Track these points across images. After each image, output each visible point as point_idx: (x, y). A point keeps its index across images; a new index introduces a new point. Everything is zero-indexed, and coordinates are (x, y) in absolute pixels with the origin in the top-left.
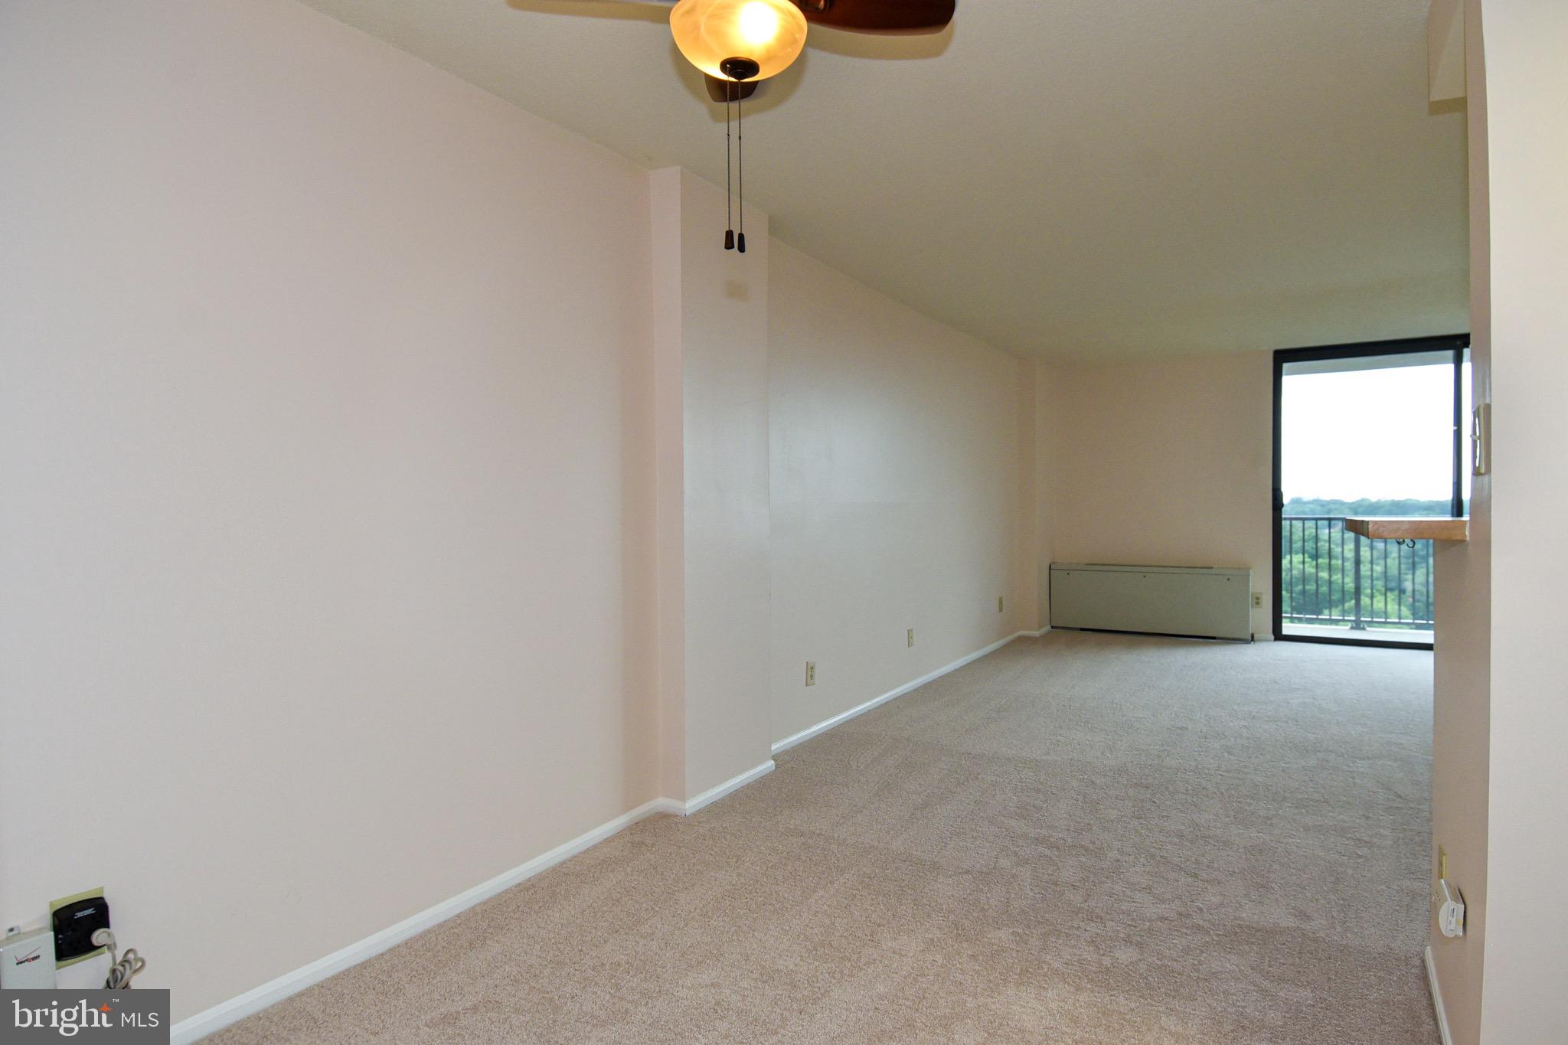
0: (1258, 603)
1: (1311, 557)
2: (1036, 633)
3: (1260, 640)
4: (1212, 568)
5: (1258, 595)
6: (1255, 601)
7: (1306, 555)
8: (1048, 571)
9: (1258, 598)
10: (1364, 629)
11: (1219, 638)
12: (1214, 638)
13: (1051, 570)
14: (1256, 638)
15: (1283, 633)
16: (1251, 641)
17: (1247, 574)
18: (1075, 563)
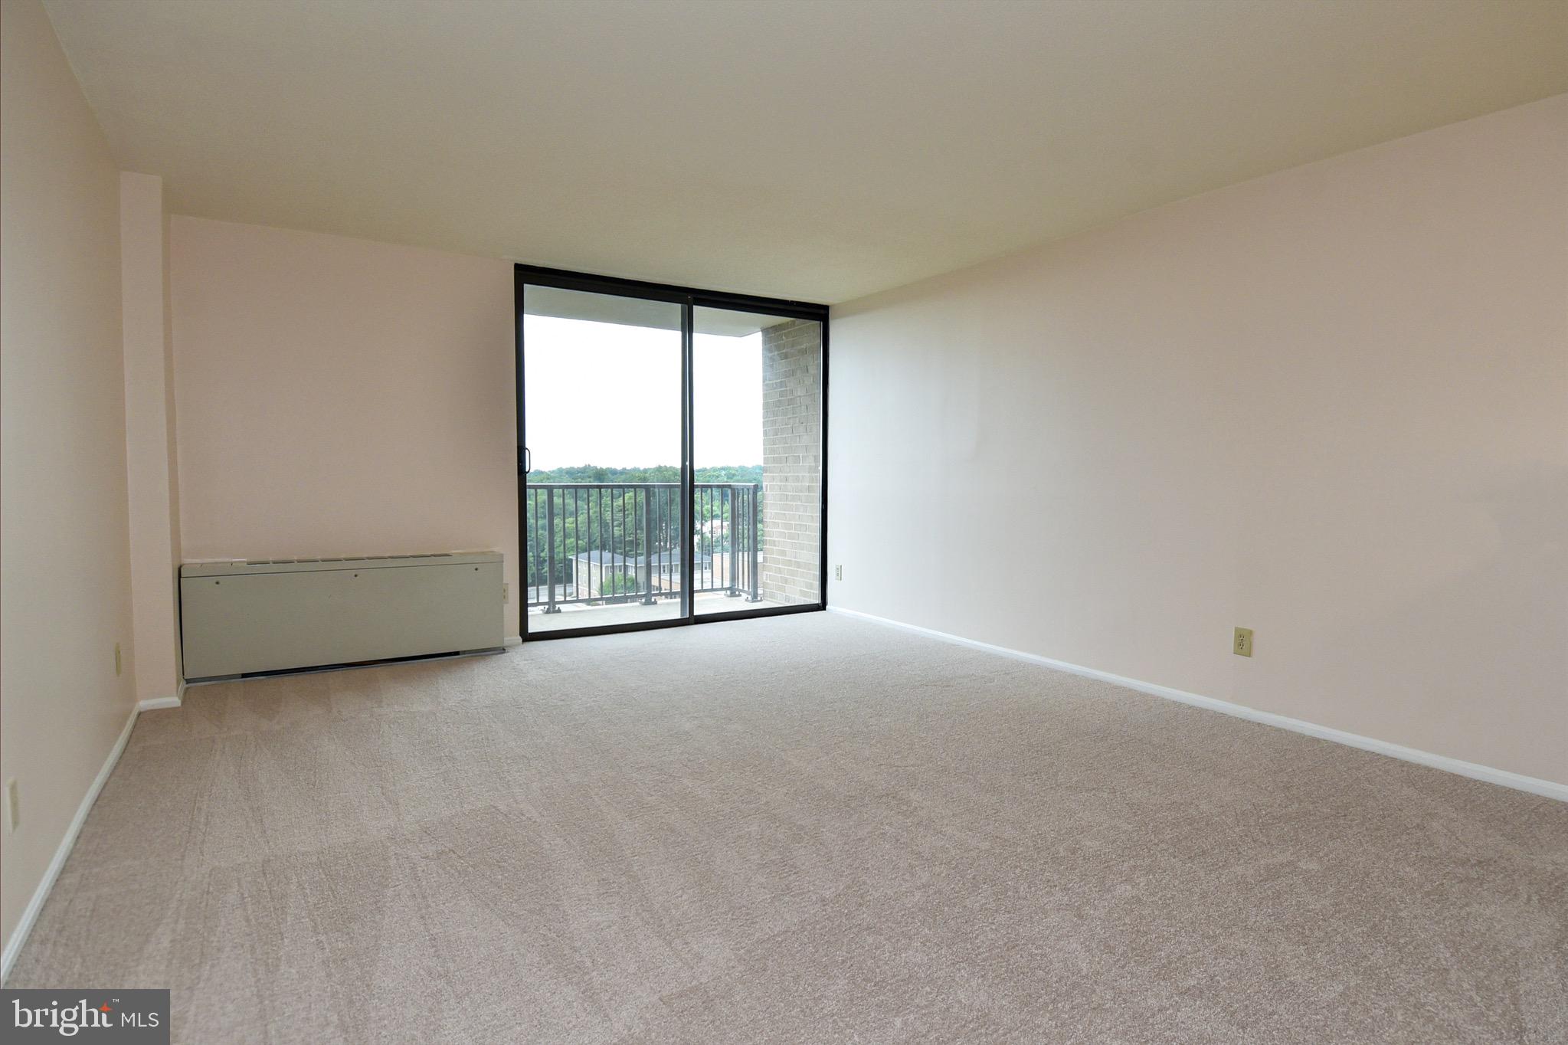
8: (176, 577)
11: (464, 652)
12: (457, 653)
13: (182, 579)
14: (506, 643)
15: (529, 631)
16: (504, 649)
17: (499, 560)
18: (227, 563)
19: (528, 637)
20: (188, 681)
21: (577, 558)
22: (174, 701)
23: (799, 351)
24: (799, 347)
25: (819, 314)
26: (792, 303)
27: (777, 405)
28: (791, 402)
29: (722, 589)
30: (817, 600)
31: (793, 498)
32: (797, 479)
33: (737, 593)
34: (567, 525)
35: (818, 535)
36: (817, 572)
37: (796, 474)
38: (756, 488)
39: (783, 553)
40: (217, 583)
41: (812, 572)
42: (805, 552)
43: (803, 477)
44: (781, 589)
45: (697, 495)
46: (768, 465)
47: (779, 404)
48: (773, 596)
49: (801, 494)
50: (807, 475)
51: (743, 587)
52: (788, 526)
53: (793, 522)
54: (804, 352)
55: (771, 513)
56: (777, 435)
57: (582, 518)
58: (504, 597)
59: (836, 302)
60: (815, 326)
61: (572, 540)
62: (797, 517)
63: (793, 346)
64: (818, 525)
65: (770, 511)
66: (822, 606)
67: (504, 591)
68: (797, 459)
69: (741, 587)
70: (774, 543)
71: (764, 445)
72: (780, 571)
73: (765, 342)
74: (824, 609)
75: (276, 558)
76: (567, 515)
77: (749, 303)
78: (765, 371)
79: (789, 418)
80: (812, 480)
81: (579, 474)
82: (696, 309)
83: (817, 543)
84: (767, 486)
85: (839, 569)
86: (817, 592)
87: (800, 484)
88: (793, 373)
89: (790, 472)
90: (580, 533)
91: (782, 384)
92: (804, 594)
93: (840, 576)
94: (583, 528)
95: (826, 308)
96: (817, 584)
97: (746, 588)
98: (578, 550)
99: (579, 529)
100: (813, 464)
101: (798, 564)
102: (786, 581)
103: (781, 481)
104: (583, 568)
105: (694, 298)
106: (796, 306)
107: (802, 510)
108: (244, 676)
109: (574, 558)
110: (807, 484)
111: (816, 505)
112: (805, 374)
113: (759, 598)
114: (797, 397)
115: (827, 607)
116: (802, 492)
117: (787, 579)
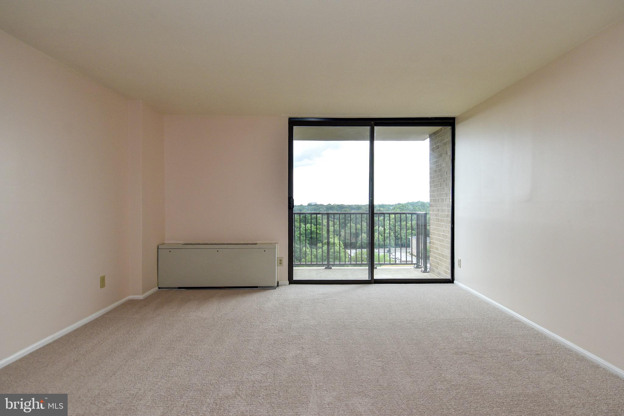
0: (281, 263)
1: (314, 225)
2: (141, 297)
3: (280, 286)
4: (256, 244)
5: (281, 259)
6: (279, 262)
7: (312, 224)
8: (157, 249)
9: (281, 260)
10: (331, 268)
11: (260, 287)
12: (257, 287)
13: (159, 249)
15: (294, 279)
16: (276, 287)
19: (292, 281)
20: (159, 288)
23: (443, 144)
24: (443, 142)
25: (451, 123)
26: (432, 118)
27: (435, 174)
28: (440, 170)
30: (450, 278)
31: (441, 221)
32: (443, 211)
33: (419, 267)
35: (449, 240)
36: (450, 261)
37: (442, 208)
38: (426, 214)
39: (437, 249)
41: (448, 261)
42: (445, 249)
43: (445, 209)
44: (436, 268)
45: (376, 219)
46: (432, 203)
47: (435, 171)
48: (433, 271)
49: (444, 218)
51: (422, 264)
52: (439, 235)
53: (441, 233)
54: (445, 144)
55: (432, 227)
56: (435, 188)
59: (458, 115)
60: (449, 130)
62: (443, 231)
65: (432, 228)
66: (451, 281)
68: (443, 200)
69: (420, 264)
72: (436, 258)
74: (453, 283)
77: (404, 121)
79: (439, 179)
83: (449, 245)
84: (431, 213)
85: (460, 261)
86: (449, 271)
87: (444, 213)
88: (441, 155)
89: (440, 207)
91: (437, 162)
93: (460, 265)
95: (453, 119)
97: (422, 265)
100: (449, 203)
101: (443, 256)
103: (436, 211)
105: (375, 123)
106: (434, 120)
108: (179, 288)
110: (447, 213)
111: (450, 225)
112: (446, 155)
113: (428, 271)
114: (443, 168)
115: (454, 282)
116: (445, 218)
117: (438, 263)
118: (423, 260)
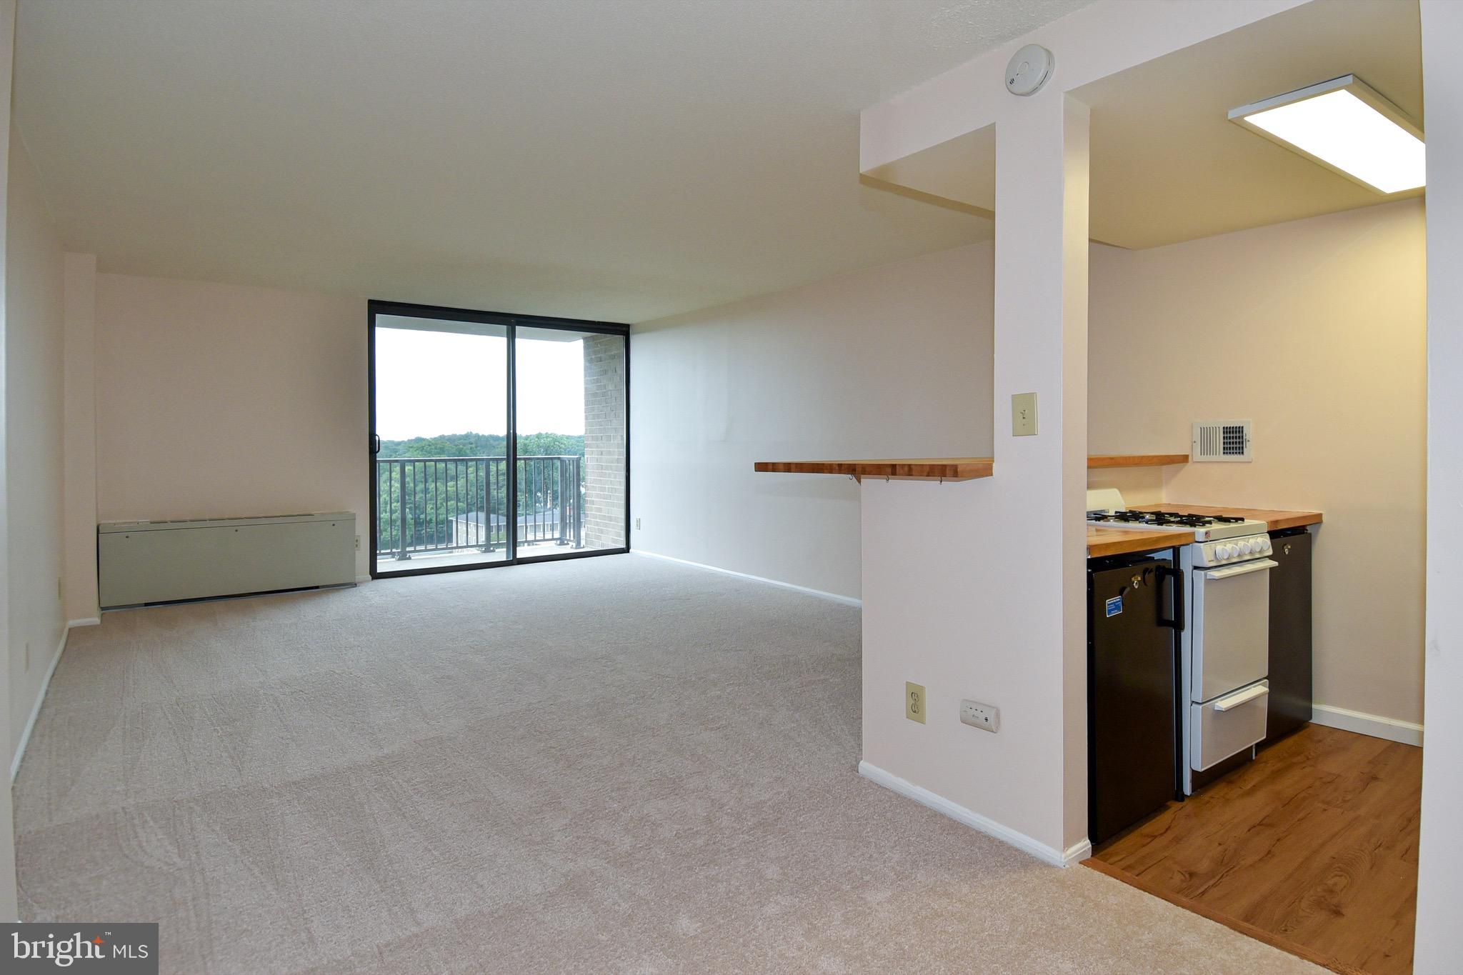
4: (311, 515)
5: (357, 539)
11: (323, 587)
12: (317, 587)
13: (100, 535)
14: (357, 580)
15: (378, 572)
16: (356, 584)
17: (352, 518)
18: (135, 522)
19: (376, 576)
20: (103, 609)
21: (457, 519)
22: (96, 620)
23: (610, 356)
24: (609, 353)
25: (623, 331)
27: (594, 398)
28: (604, 394)
29: (553, 539)
30: (623, 546)
31: (607, 468)
32: (609, 453)
33: (566, 542)
34: (448, 488)
35: (623, 495)
36: (623, 524)
37: (608, 449)
38: (579, 460)
39: (599, 510)
40: (127, 537)
41: (619, 524)
42: (615, 508)
43: (613, 451)
44: (598, 538)
47: (595, 395)
48: (592, 543)
50: (616, 450)
51: (570, 537)
52: (602, 489)
53: (607, 486)
54: (613, 357)
55: (591, 479)
56: (594, 419)
57: (461, 482)
58: (357, 546)
59: (633, 323)
60: (620, 339)
61: (452, 502)
62: (610, 482)
63: (605, 352)
64: (623, 488)
66: (626, 550)
67: (357, 541)
68: (609, 438)
69: (567, 538)
70: (593, 502)
71: (586, 426)
72: (597, 524)
73: (586, 348)
74: (628, 552)
75: (173, 519)
76: (448, 479)
78: (585, 370)
79: (602, 407)
80: (619, 455)
81: (461, 441)
82: (518, 328)
83: (623, 502)
84: (587, 458)
85: (639, 521)
86: (623, 539)
88: (606, 372)
89: (604, 447)
90: (460, 496)
91: (598, 381)
92: (615, 541)
93: (639, 527)
94: (462, 492)
95: (628, 326)
96: (623, 533)
97: (572, 539)
98: (458, 512)
99: (459, 492)
100: (620, 442)
101: (610, 519)
102: (602, 531)
103: (598, 455)
104: (462, 528)
105: (515, 320)
106: (602, 325)
107: (612, 477)
108: (146, 605)
109: (454, 519)
110: (617, 457)
111: (623, 473)
112: (614, 373)
113: (582, 546)
114: (609, 391)
115: (630, 550)
116: (612, 463)
117: (602, 530)
118: (574, 530)
